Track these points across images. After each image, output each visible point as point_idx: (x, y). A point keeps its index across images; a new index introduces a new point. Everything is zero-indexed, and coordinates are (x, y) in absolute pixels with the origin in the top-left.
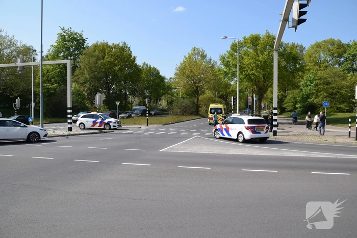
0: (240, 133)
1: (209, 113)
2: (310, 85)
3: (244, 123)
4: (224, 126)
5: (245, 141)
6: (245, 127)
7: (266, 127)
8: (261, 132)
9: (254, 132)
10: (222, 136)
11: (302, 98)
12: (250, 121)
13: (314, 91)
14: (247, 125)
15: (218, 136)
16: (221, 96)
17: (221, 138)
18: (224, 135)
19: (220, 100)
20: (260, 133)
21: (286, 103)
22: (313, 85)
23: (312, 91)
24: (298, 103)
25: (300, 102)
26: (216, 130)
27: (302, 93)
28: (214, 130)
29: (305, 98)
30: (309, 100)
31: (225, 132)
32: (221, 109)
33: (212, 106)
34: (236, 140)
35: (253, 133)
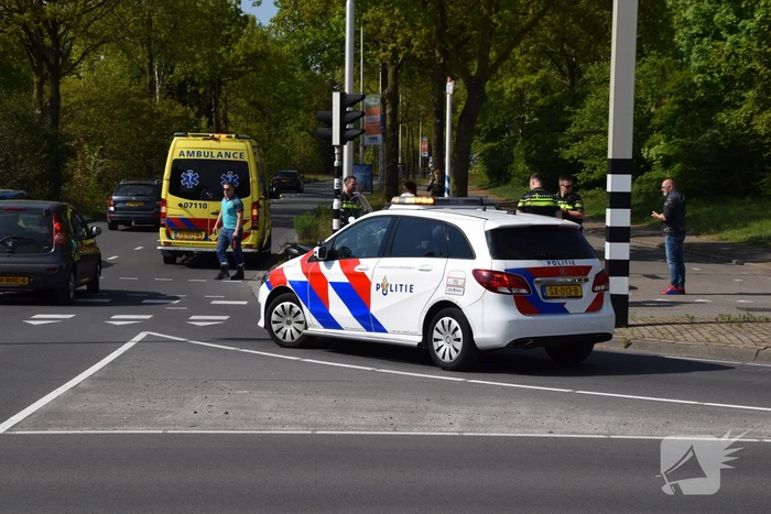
0: (442, 309)
1: (164, 193)
2: (732, 29)
3: (467, 253)
4: (334, 272)
5: (477, 359)
6: (476, 273)
7: (591, 276)
8: (570, 304)
9: (527, 305)
10: (316, 328)
11: (683, 103)
12: (502, 242)
13: (756, 65)
14: (485, 260)
15: (289, 330)
16: (182, 85)
17: (309, 343)
18: (336, 326)
19: (179, 110)
20: (561, 309)
21: (577, 138)
22: (750, 24)
23: (746, 66)
24: (657, 136)
25: (668, 128)
26: (279, 293)
27: (678, 76)
28: (264, 293)
29: (700, 104)
30: (722, 117)
31: (338, 308)
32: (240, 168)
33: (182, 146)
34: (421, 355)
35: (523, 310)
